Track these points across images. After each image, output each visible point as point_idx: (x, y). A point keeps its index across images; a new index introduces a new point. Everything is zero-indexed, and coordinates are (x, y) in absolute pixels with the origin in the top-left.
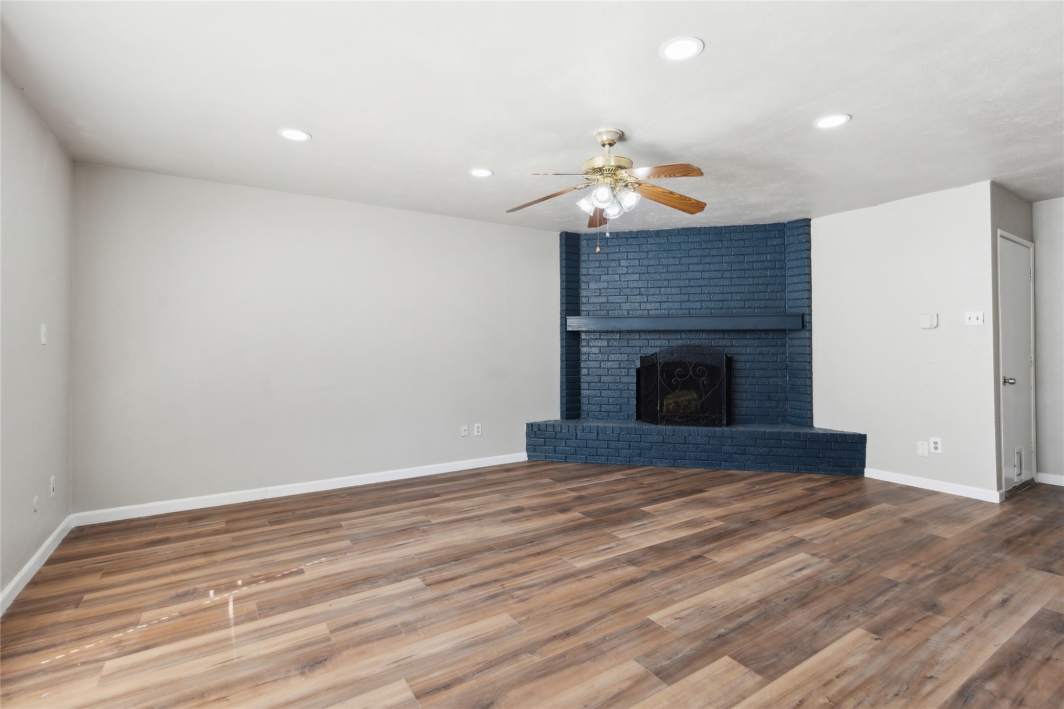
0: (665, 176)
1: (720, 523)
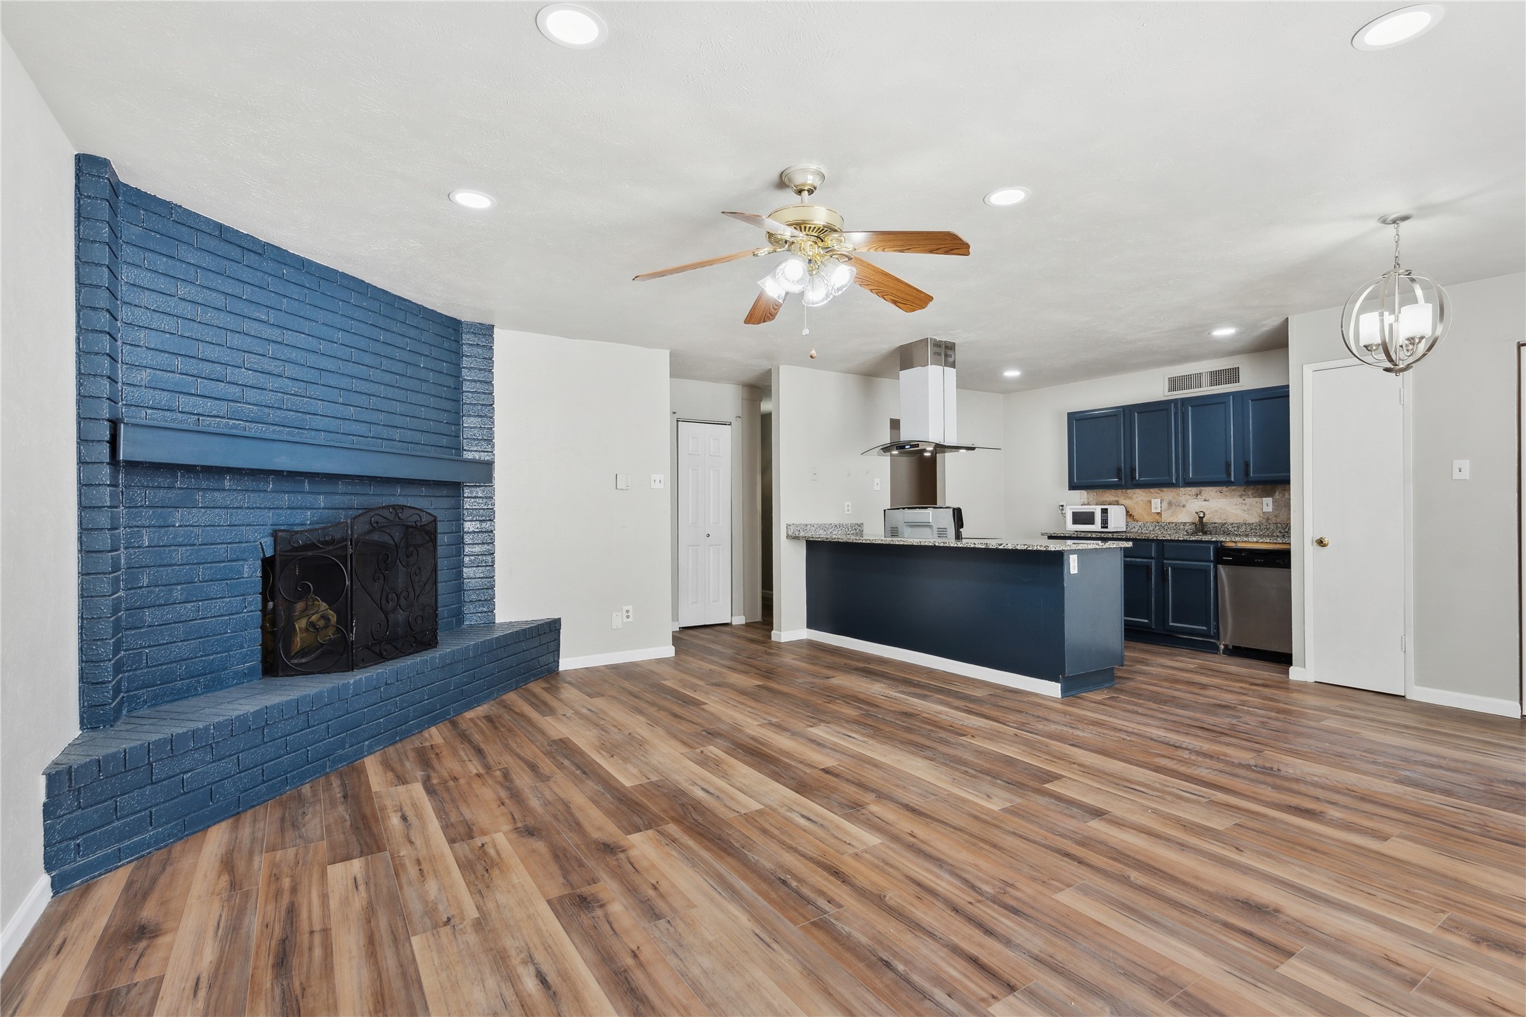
0: (871, 290)
1: (712, 748)
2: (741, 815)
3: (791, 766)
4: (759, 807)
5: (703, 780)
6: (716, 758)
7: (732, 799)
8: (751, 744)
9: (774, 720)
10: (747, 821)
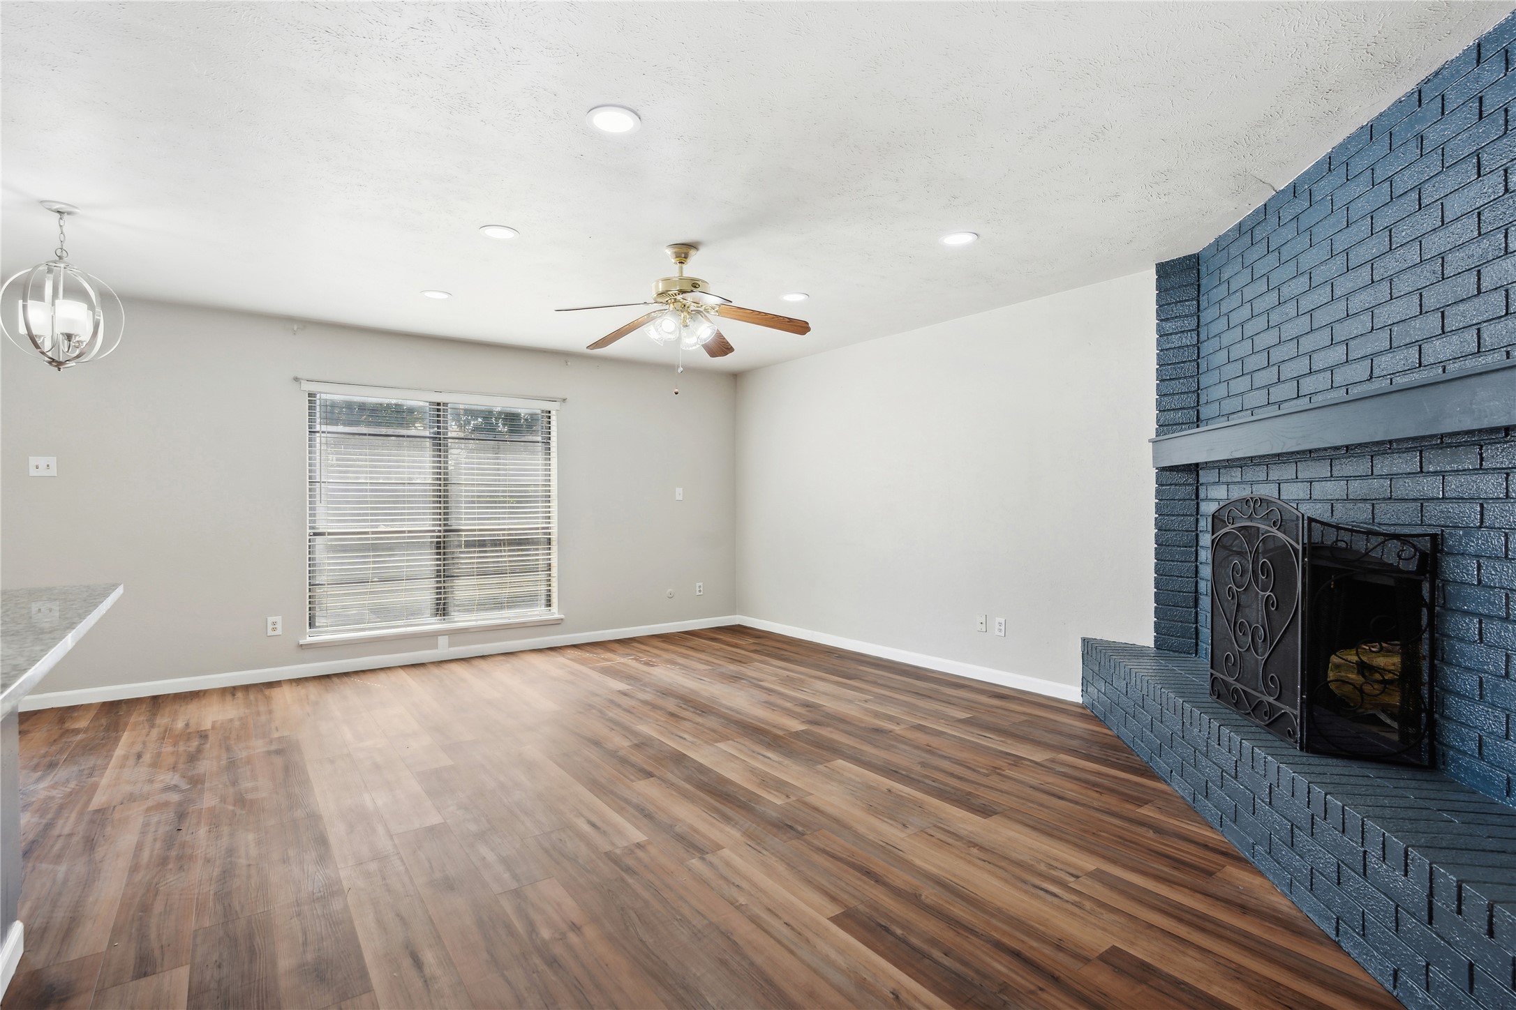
1: (779, 802)
2: (732, 740)
3: (685, 780)
4: (718, 745)
5: (773, 766)
6: (768, 790)
7: (740, 750)
8: (730, 808)
9: (695, 863)
10: (727, 736)
